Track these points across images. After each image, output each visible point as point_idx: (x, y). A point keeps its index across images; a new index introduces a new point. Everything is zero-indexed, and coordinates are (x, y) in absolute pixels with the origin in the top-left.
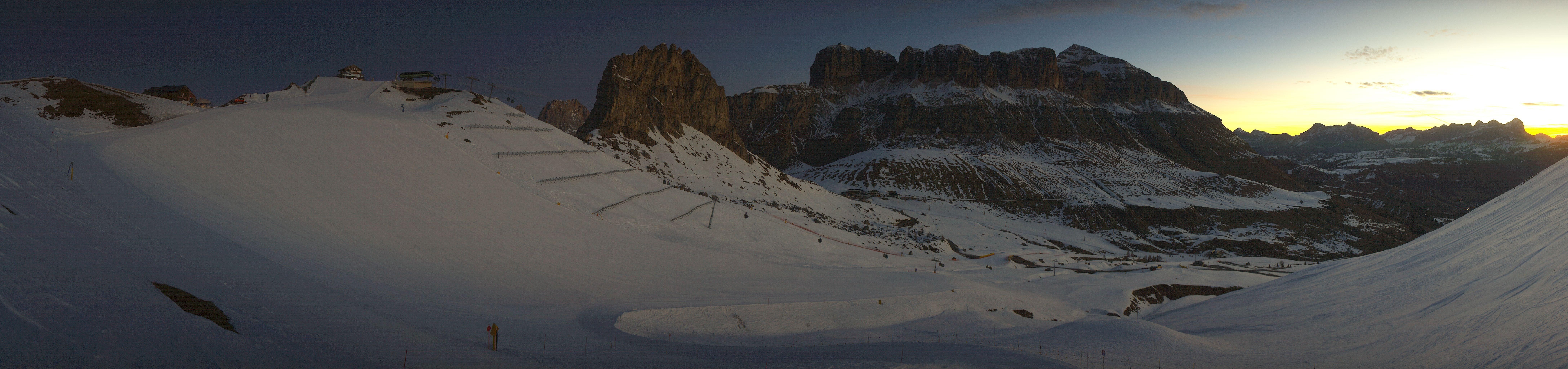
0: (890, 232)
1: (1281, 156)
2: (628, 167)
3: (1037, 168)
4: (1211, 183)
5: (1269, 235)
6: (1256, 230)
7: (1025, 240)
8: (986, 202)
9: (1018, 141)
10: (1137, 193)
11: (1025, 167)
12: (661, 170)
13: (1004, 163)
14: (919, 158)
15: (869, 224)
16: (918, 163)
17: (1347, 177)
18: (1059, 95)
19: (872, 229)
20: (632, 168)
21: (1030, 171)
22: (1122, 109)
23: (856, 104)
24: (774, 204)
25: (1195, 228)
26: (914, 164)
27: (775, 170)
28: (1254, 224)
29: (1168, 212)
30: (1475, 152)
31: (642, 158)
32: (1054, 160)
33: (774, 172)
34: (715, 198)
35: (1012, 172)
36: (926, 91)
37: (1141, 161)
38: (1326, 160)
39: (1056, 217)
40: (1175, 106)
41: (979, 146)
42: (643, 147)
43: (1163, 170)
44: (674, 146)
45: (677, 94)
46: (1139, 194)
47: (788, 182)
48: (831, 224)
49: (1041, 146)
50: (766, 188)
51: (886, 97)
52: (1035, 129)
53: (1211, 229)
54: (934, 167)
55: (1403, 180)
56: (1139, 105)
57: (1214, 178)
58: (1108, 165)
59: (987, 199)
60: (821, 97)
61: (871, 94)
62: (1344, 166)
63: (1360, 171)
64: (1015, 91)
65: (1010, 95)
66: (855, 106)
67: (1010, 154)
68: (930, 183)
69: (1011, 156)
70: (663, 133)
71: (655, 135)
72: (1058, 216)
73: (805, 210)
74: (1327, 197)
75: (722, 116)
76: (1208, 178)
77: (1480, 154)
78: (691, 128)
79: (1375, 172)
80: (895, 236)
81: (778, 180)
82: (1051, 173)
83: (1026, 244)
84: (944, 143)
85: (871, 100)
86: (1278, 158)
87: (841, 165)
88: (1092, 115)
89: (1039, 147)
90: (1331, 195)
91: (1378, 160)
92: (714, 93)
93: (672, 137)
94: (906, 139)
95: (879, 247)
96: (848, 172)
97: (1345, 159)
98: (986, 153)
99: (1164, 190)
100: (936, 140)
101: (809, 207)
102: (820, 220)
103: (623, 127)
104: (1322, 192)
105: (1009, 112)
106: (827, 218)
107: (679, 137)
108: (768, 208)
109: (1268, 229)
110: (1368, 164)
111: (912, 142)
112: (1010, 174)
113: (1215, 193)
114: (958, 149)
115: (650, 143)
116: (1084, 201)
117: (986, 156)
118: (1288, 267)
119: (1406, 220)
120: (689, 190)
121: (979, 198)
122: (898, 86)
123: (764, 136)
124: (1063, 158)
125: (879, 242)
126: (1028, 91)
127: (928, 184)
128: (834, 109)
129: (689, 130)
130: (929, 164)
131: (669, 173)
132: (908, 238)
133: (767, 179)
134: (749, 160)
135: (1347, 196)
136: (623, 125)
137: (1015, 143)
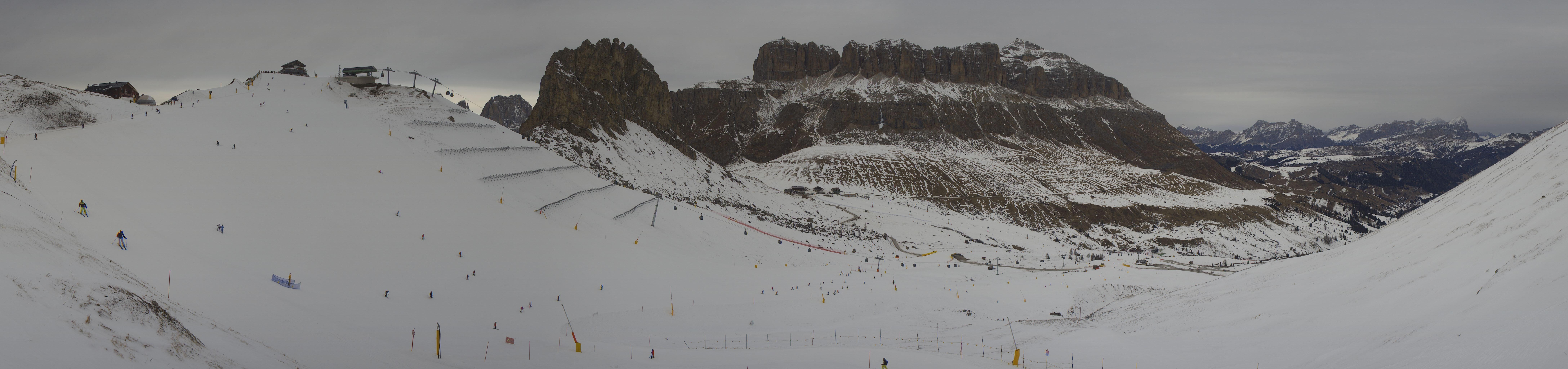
0: (833, 229)
1: (1224, 153)
2: (571, 163)
3: (980, 165)
4: (1154, 180)
5: (1212, 234)
6: (1199, 228)
7: (968, 237)
8: (929, 199)
9: (961, 137)
10: (1080, 190)
11: (968, 163)
12: (604, 167)
13: (946, 159)
14: (862, 154)
15: (813, 222)
16: (861, 159)
17: (1292, 175)
18: (1002, 90)
19: (816, 227)
20: (576, 165)
21: (972, 167)
22: (1064, 105)
23: (800, 99)
24: (716, 201)
25: (1138, 226)
26: (857, 160)
27: (719, 167)
28: (1197, 223)
29: (1112, 210)
30: (1418, 150)
31: (585, 155)
32: (997, 156)
33: (717, 169)
34: (658, 195)
35: (956, 170)
36: (869, 86)
37: (1084, 158)
38: (1269, 157)
39: (999, 215)
40: (1118, 102)
41: (922, 142)
42: (586, 143)
43: (1106, 167)
44: (617, 142)
45: (620, 90)
46: (1082, 191)
47: (732, 180)
48: (774, 221)
49: (984, 143)
50: (709, 185)
51: (829, 92)
52: (978, 125)
53: (1154, 227)
54: (877, 164)
55: (1346, 178)
56: (1082, 101)
57: (1157, 175)
58: (1051, 162)
59: (930, 196)
60: (765, 93)
61: (814, 89)
62: (1288, 163)
63: (1303, 169)
64: (958, 86)
65: (953, 90)
66: (799, 101)
67: (954, 151)
68: (873, 179)
69: (954, 152)
70: (606, 129)
71: (600, 132)
72: (1001, 214)
73: (749, 207)
74: (1270, 195)
75: (666, 112)
76: (1151, 176)
77: (1423, 152)
78: (635, 124)
79: (1319, 171)
80: (839, 234)
81: (722, 177)
82: (994, 169)
83: (969, 241)
84: (888, 139)
85: (814, 95)
86: (1222, 155)
87: (785, 161)
88: (1035, 111)
89: (983, 143)
90: (1274, 192)
91: (1320, 158)
92: (658, 88)
93: (616, 134)
94: (849, 136)
95: (822, 245)
96: (791, 168)
97: (1288, 157)
98: (929, 150)
99: (1107, 188)
100: (880, 136)
101: (753, 205)
102: (764, 218)
103: (567, 123)
104: (1265, 190)
105: (952, 108)
106: (770, 215)
107: (623, 134)
108: (711, 206)
109: (1211, 227)
110: (1312, 162)
111: (856, 138)
112: (952, 171)
113: (1158, 190)
114: (902, 145)
115: (595, 139)
116: (1027, 198)
117: (929, 153)
118: (1231, 266)
119: (1348, 219)
120: (632, 188)
121: (921, 195)
122: (841, 82)
123: (707, 132)
124: (1005, 155)
125: (823, 240)
126: (972, 86)
127: (872, 181)
128: (776, 105)
129: (632, 126)
130: (872, 160)
131: (613, 170)
132: (851, 236)
133: (711, 176)
134: (693, 157)
135: (1290, 194)
136: (566, 121)
137: (957, 139)
